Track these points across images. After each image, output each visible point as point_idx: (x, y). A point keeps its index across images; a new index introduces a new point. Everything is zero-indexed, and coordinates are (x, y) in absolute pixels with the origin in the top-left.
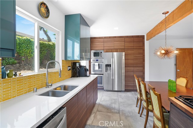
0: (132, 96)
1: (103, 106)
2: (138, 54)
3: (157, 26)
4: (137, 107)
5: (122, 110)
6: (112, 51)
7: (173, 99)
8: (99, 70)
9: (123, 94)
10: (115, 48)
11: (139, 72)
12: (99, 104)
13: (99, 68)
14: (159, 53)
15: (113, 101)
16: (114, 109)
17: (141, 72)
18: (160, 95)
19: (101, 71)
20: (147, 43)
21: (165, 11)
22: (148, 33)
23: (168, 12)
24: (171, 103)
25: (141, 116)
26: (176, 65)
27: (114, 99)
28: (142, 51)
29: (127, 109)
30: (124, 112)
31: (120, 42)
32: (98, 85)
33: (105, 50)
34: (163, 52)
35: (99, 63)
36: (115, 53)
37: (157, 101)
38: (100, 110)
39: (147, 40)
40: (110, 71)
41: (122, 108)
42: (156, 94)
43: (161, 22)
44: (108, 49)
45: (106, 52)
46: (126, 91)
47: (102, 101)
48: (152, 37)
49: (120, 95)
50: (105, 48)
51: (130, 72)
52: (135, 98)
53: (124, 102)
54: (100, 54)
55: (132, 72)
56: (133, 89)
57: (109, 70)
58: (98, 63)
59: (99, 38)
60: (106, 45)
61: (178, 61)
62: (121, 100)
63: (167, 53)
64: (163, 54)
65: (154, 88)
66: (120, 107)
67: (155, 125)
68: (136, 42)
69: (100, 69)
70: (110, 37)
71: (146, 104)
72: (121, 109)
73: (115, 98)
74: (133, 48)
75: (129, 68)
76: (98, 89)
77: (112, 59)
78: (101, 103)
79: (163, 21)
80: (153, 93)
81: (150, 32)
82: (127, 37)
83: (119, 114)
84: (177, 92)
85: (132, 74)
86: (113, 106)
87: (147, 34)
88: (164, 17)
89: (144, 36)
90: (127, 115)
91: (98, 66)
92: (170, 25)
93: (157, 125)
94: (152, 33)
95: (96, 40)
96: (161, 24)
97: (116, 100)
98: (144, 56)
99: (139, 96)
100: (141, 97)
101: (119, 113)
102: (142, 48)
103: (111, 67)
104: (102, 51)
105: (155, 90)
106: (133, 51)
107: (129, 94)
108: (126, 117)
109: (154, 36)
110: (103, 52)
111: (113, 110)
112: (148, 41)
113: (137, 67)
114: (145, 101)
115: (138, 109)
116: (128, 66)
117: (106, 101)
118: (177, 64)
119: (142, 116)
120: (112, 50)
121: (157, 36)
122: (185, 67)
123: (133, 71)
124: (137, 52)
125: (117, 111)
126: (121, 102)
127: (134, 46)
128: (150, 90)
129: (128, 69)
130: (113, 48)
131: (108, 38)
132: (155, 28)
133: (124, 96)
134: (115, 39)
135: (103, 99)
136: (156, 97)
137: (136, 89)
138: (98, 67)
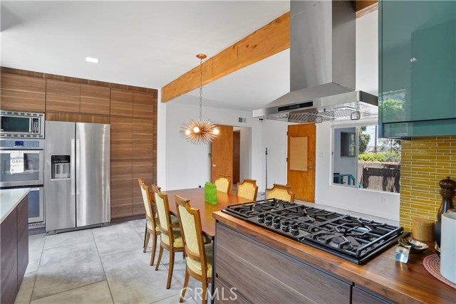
0: (131, 232)
1: (52, 279)
2: (144, 131)
3: (184, 76)
4: (145, 252)
5: (113, 271)
6: (73, 117)
7: (219, 213)
8: (28, 174)
9: (108, 232)
10: (83, 110)
11: (144, 173)
12: (36, 277)
13: (26, 167)
14: (188, 132)
15: (83, 255)
16: (90, 274)
17: (150, 172)
18: (198, 211)
19: (36, 176)
20: (161, 107)
21: (202, 53)
22: (166, 86)
23: (205, 57)
24: (217, 221)
25: (157, 270)
26: (210, 155)
27: (84, 250)
28: (152, 124)
29: (124, 264)
30: (117, 273)
31: (97, 96)
32: (30, 220)
33: (49, 115)
34: (197, 130)
35: (26, 152)
36: (81, 126)
37: (194, 225)
38: (40, 294)
39: (163, 101)
40: (66, 175)
41: (109, 266)
42: (191, 212)
43: (193, 72)
44: (62, 113)
45: (52, 119)
46: (115, 221)
47: (45, 266)
48: (174, 97)
49: (100, 236)
50: (49, 108)
51: (123, 174)
52: (139, 234)
53: (113, 251)
54: (32, 126)
55: (129, 173)
56: (131, 214)
57: (64, 172)
58: (23, 152)
59: (29, 76)
60: (52, 97)
61: (213, 148)
62: (103, 247)
63: (203, 132)
64: (197, 134)
65: (188, 201)
66: (105, 265)
67: (190, 273)
68: (139, 102)
69: (31, 171)
70: (67, 79)
71: (168, 239)
72: (109, 269)
73: (86, 245)
74: (131, 115)
75: (120, 165)
76: (29, 233)
77: (73, 141)
78: (41, 271)
79: (197, 70)
80: (186, 211)
81: (169, 85)
82: (116, 87)
83: (105, 283)
84: (218, 204)
85: (128, 178)
86: (85, 267)
87: (164, 89)
88: (198, 62)
89: (157, 90)
90: (125, 277)
91: (23, 160)
92: (207, 81)
93: (193, 270)
94: (175, 90)
95: (17, 80)
96: (192, 75)
97: (90, 249)
98: (155, 135)
99: (150, 227)
100: (155, 226)
101: (105, 279)
102: (151, 117)
103: (69, 161)
104: (38, 114)
105: (189, 205)
106: (132, 122)
107: (123, 228)
108: (125, 283)
109: (178, 96)
110: (43, 118)
111: (85, 279)
112: (165, 104)
113: (140, 160)
114: (166, 233)
115: (148, 257)
116: (118, 160)
117: (60, 262)
118: (213, 154)
119: (160, 267)
120: (75, 116)
121: (183, 96)
122: (223, 159)
123: (131, 172)
124: (139, 126)
125: (100, 277)
126: (105, 252)
127: (133, 112)
128: (180, 207)
129: (119, 168)
130: (77, 110)
131: (60, 80)
132: (180, 78)
133: (112, 235)
134: (82, 85)
135: (46, 260)
136: (192, 217)
137: (143, 213)
138: (22, 164)
